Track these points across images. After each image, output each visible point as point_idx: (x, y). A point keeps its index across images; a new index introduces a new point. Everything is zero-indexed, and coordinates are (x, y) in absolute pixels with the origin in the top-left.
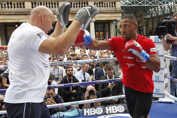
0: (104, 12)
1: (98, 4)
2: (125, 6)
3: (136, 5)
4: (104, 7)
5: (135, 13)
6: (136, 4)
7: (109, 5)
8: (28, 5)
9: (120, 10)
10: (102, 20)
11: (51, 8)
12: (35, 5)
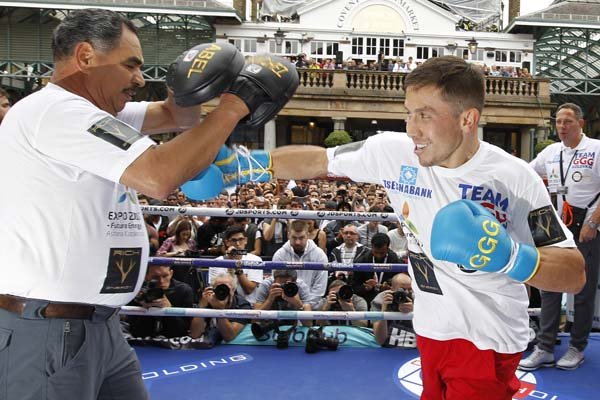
0: (509, 105)
1: (497, 86)
3: (589, 93)
4: (509, 94)
5: (590, 111)
6: (588, 91)
7: (521, 89)
8: (340, 81)
9: (548, 101)
10: (502, 124)
11: (389, 88)
12: (355, 81)
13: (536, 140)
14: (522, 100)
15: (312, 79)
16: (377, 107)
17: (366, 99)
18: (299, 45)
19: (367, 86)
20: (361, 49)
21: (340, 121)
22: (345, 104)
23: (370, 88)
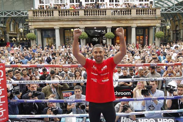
0: (145, 19)
1: (140, 12)
4: (145, 14)
6: (175, 11)
7: (149, 12)
8: (82, 13)
9: (160, 17)
10: (142, 26)
11: (100, 15)
12: (87, 13)
14: (152, 17)
15: (71, 13)
16: (96, 22)
17: (91, 19)
19: (92, 15)
21: (83, 28)
22: (84, 22)
23: (93, 15)
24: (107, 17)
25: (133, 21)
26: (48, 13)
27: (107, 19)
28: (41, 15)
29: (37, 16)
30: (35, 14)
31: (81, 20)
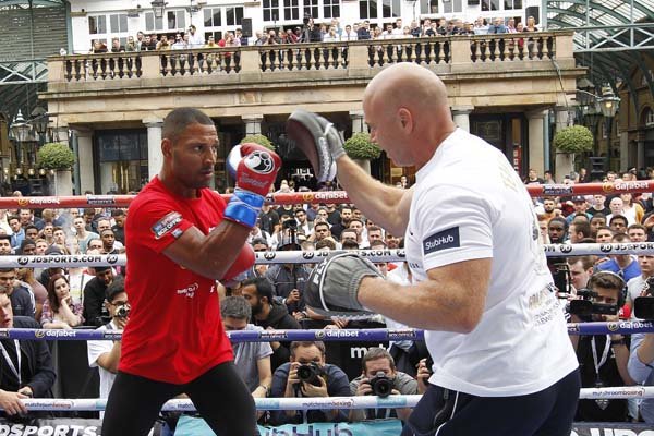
0: (508, 76)
1: (488, 48)
2: (590, 53)
3: (638, 47)
4: (507, 59)
5: (633, 76)
6: (636, 42)
7: (526, 50)
8: (250, 62)
9: (572, 65)
10: (498, 107)
11: (322, 67)
12: (272, 60)
13: (553, 127)
14: (538, 67)
15: (209, 64)
16: (306, 96)
17: (289, 85)
18: (187, 14)
19: (291, 67)
20: (276, 12)
21: (254, 121)
22: (259, 96)
23: (295, 68)
24: (350, 75)
25: (457, 86)
26: (121, 66)
27: (353, 82)
28: (94, 75)
29: (78, 77)
30: (73, 72)
31: (249, 87)
